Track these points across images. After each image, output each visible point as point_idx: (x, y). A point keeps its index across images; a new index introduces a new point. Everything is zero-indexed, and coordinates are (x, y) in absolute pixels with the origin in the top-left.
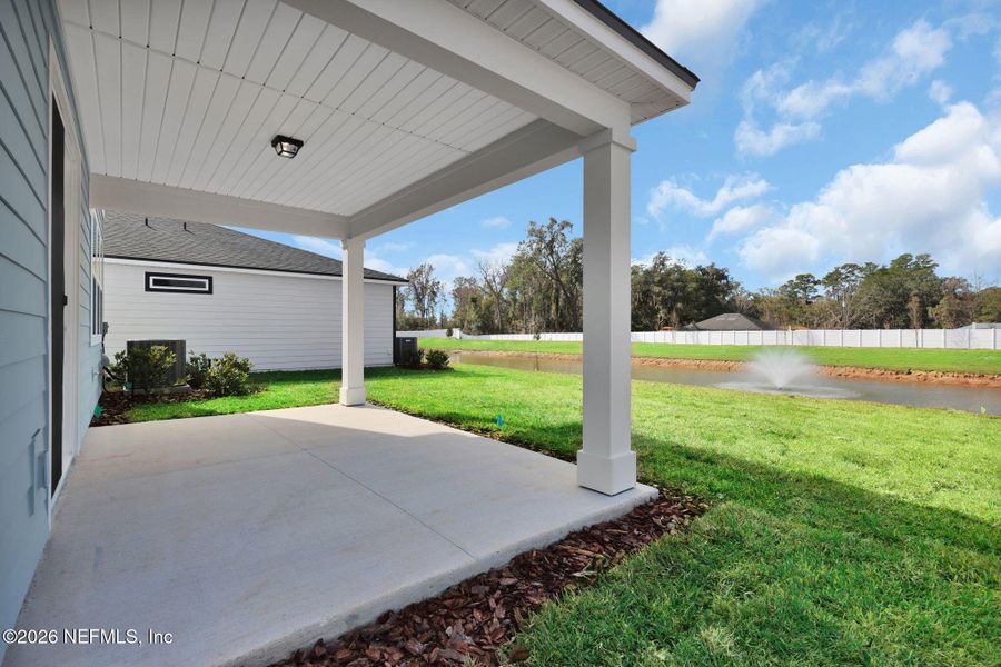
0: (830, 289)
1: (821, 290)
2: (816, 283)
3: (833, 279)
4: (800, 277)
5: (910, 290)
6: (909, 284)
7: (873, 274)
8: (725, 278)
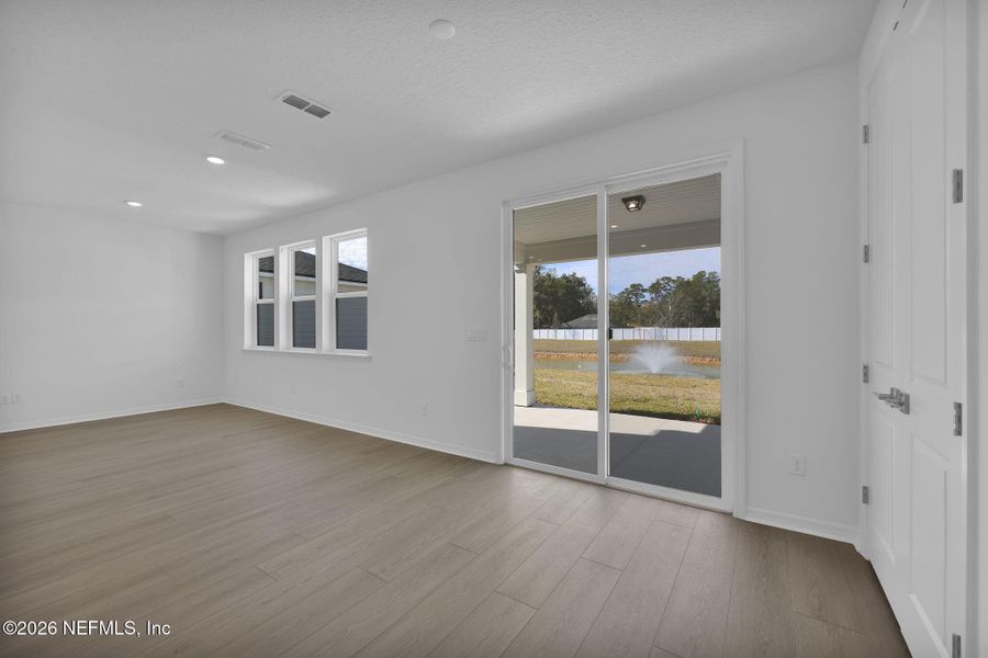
0: (654, 295)
1: (648, 297)
2: (644, 290)
3: (655, 288)
4: (633, 286)
5: (705, 298)
6: (704, 293)
7: (681, 284)
8: (584, 285)
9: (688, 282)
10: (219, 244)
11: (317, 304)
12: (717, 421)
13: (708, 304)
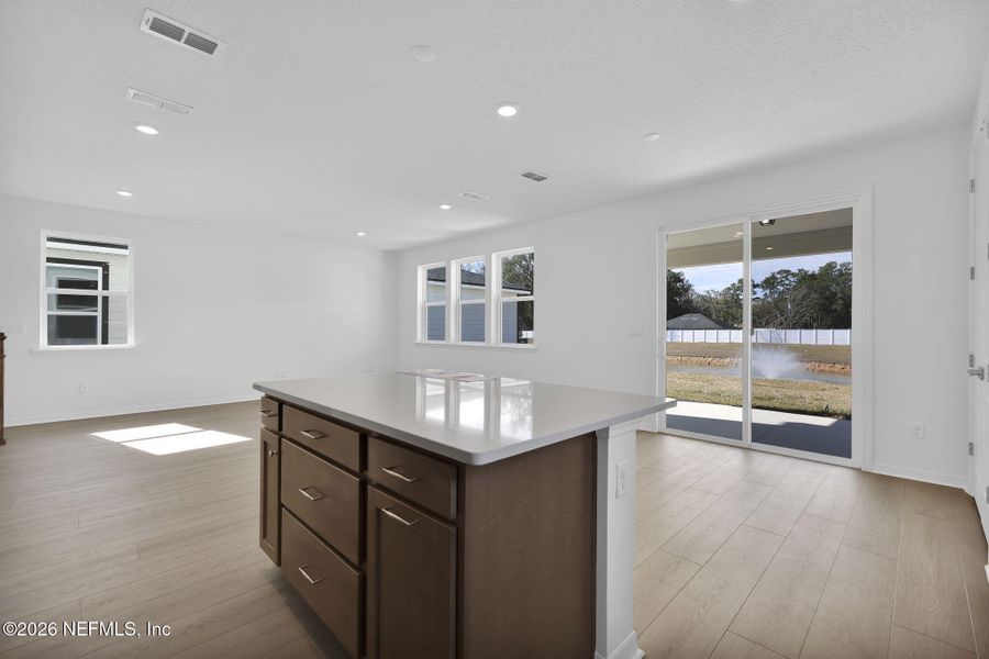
0: (768, 291)
1: (760, 293)
2: (756, 286)
3: (770, 283)
5: (836, 294)
6: (834, 288)
7: (804, 278)
8: (682, 281)
9: (813, 276)
10: (395, 260)
11: (486, 307)
12: (848, 417)
13: (840, 301)
